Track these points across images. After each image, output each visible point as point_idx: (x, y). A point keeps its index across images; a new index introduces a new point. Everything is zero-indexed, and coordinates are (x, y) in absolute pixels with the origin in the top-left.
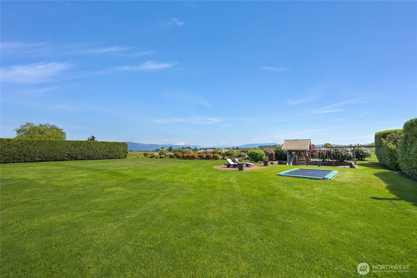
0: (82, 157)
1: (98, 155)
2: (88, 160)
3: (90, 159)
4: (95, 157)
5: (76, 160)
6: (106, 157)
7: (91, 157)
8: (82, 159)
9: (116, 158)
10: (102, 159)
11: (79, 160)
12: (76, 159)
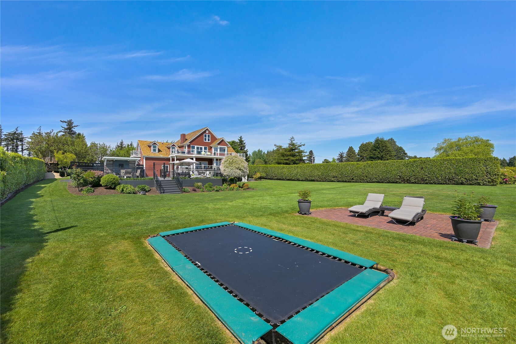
0: (415, 179)
1: (437, 178)
2: (423, 184)
3: (427, 183)
4: (432, 180)
5: (408, 183)
6: (451, 182)
7: (427, 180)
8: (415, 183)
9: (471, 184)
10: (444, 184)
11: (413, 183)
12: (408, 181)
